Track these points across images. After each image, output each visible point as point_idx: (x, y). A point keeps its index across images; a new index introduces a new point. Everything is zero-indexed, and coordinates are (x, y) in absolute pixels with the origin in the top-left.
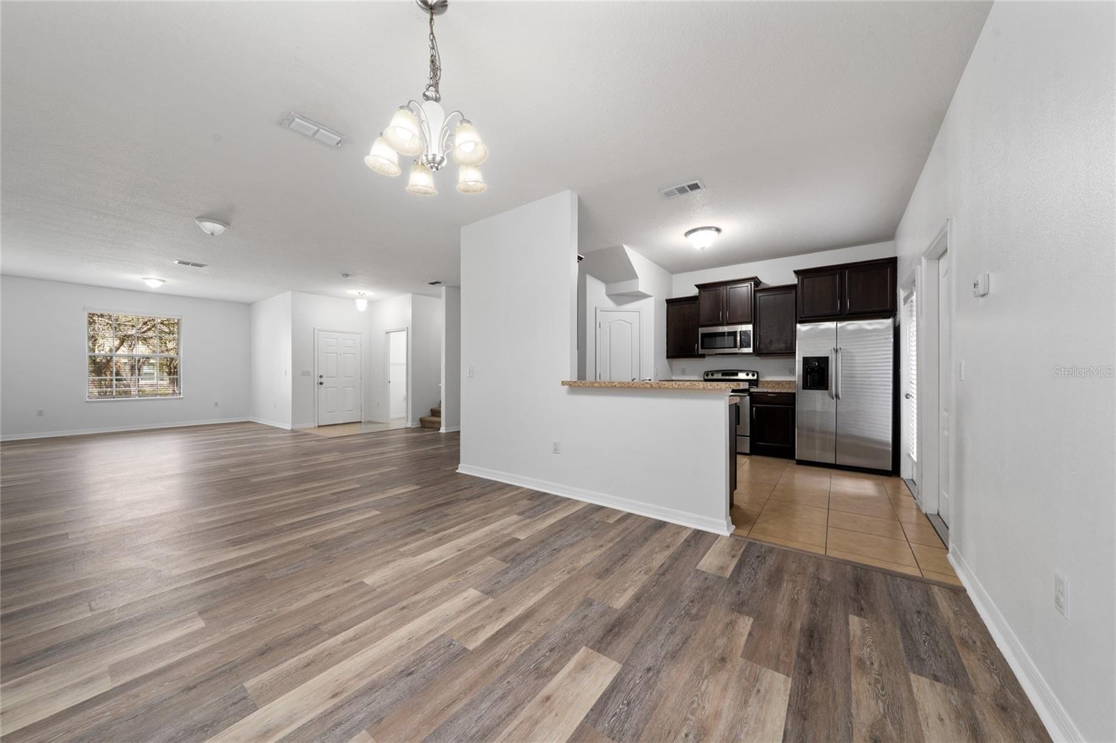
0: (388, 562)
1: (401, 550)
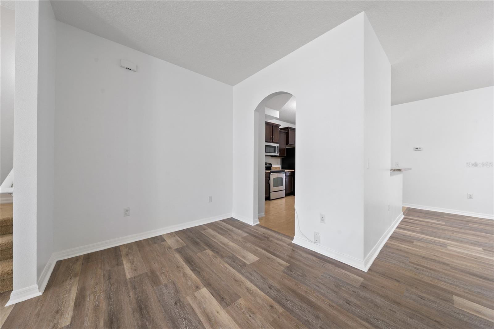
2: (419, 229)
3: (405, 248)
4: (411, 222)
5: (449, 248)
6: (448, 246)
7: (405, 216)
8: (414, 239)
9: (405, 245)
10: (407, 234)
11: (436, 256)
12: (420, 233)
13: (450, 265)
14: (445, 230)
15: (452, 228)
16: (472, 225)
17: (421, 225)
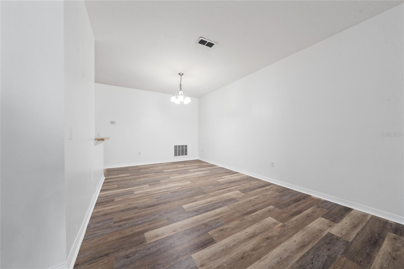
0: (185, 185)
1: (181, 187)
2: (116, 185)
3: (109, 209)
4: (111, 181)
5: (135, 193)
6: (135, 191)
7: (105, 177)
8: (114, 197)
9: (109, 206)
10: (109, 194)
11: (130, 204)
12: (118, 188)
13: (138, 207)
14: (131, 179)
15: (133, 177)
16: (142, 171)
17: (117, 181)
